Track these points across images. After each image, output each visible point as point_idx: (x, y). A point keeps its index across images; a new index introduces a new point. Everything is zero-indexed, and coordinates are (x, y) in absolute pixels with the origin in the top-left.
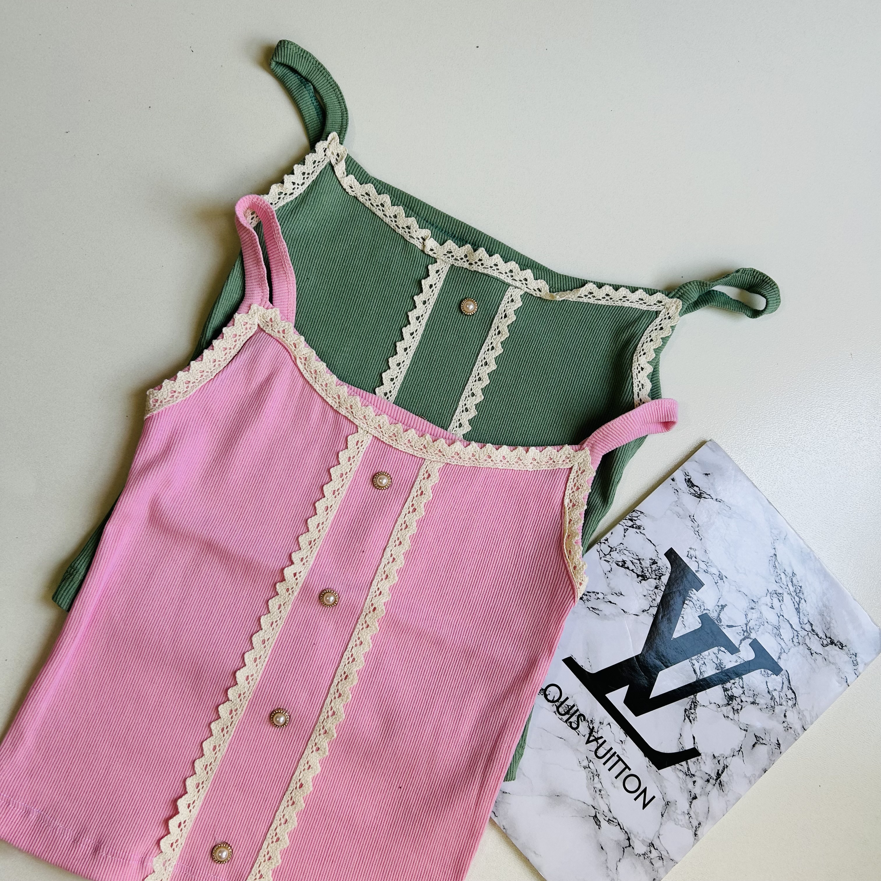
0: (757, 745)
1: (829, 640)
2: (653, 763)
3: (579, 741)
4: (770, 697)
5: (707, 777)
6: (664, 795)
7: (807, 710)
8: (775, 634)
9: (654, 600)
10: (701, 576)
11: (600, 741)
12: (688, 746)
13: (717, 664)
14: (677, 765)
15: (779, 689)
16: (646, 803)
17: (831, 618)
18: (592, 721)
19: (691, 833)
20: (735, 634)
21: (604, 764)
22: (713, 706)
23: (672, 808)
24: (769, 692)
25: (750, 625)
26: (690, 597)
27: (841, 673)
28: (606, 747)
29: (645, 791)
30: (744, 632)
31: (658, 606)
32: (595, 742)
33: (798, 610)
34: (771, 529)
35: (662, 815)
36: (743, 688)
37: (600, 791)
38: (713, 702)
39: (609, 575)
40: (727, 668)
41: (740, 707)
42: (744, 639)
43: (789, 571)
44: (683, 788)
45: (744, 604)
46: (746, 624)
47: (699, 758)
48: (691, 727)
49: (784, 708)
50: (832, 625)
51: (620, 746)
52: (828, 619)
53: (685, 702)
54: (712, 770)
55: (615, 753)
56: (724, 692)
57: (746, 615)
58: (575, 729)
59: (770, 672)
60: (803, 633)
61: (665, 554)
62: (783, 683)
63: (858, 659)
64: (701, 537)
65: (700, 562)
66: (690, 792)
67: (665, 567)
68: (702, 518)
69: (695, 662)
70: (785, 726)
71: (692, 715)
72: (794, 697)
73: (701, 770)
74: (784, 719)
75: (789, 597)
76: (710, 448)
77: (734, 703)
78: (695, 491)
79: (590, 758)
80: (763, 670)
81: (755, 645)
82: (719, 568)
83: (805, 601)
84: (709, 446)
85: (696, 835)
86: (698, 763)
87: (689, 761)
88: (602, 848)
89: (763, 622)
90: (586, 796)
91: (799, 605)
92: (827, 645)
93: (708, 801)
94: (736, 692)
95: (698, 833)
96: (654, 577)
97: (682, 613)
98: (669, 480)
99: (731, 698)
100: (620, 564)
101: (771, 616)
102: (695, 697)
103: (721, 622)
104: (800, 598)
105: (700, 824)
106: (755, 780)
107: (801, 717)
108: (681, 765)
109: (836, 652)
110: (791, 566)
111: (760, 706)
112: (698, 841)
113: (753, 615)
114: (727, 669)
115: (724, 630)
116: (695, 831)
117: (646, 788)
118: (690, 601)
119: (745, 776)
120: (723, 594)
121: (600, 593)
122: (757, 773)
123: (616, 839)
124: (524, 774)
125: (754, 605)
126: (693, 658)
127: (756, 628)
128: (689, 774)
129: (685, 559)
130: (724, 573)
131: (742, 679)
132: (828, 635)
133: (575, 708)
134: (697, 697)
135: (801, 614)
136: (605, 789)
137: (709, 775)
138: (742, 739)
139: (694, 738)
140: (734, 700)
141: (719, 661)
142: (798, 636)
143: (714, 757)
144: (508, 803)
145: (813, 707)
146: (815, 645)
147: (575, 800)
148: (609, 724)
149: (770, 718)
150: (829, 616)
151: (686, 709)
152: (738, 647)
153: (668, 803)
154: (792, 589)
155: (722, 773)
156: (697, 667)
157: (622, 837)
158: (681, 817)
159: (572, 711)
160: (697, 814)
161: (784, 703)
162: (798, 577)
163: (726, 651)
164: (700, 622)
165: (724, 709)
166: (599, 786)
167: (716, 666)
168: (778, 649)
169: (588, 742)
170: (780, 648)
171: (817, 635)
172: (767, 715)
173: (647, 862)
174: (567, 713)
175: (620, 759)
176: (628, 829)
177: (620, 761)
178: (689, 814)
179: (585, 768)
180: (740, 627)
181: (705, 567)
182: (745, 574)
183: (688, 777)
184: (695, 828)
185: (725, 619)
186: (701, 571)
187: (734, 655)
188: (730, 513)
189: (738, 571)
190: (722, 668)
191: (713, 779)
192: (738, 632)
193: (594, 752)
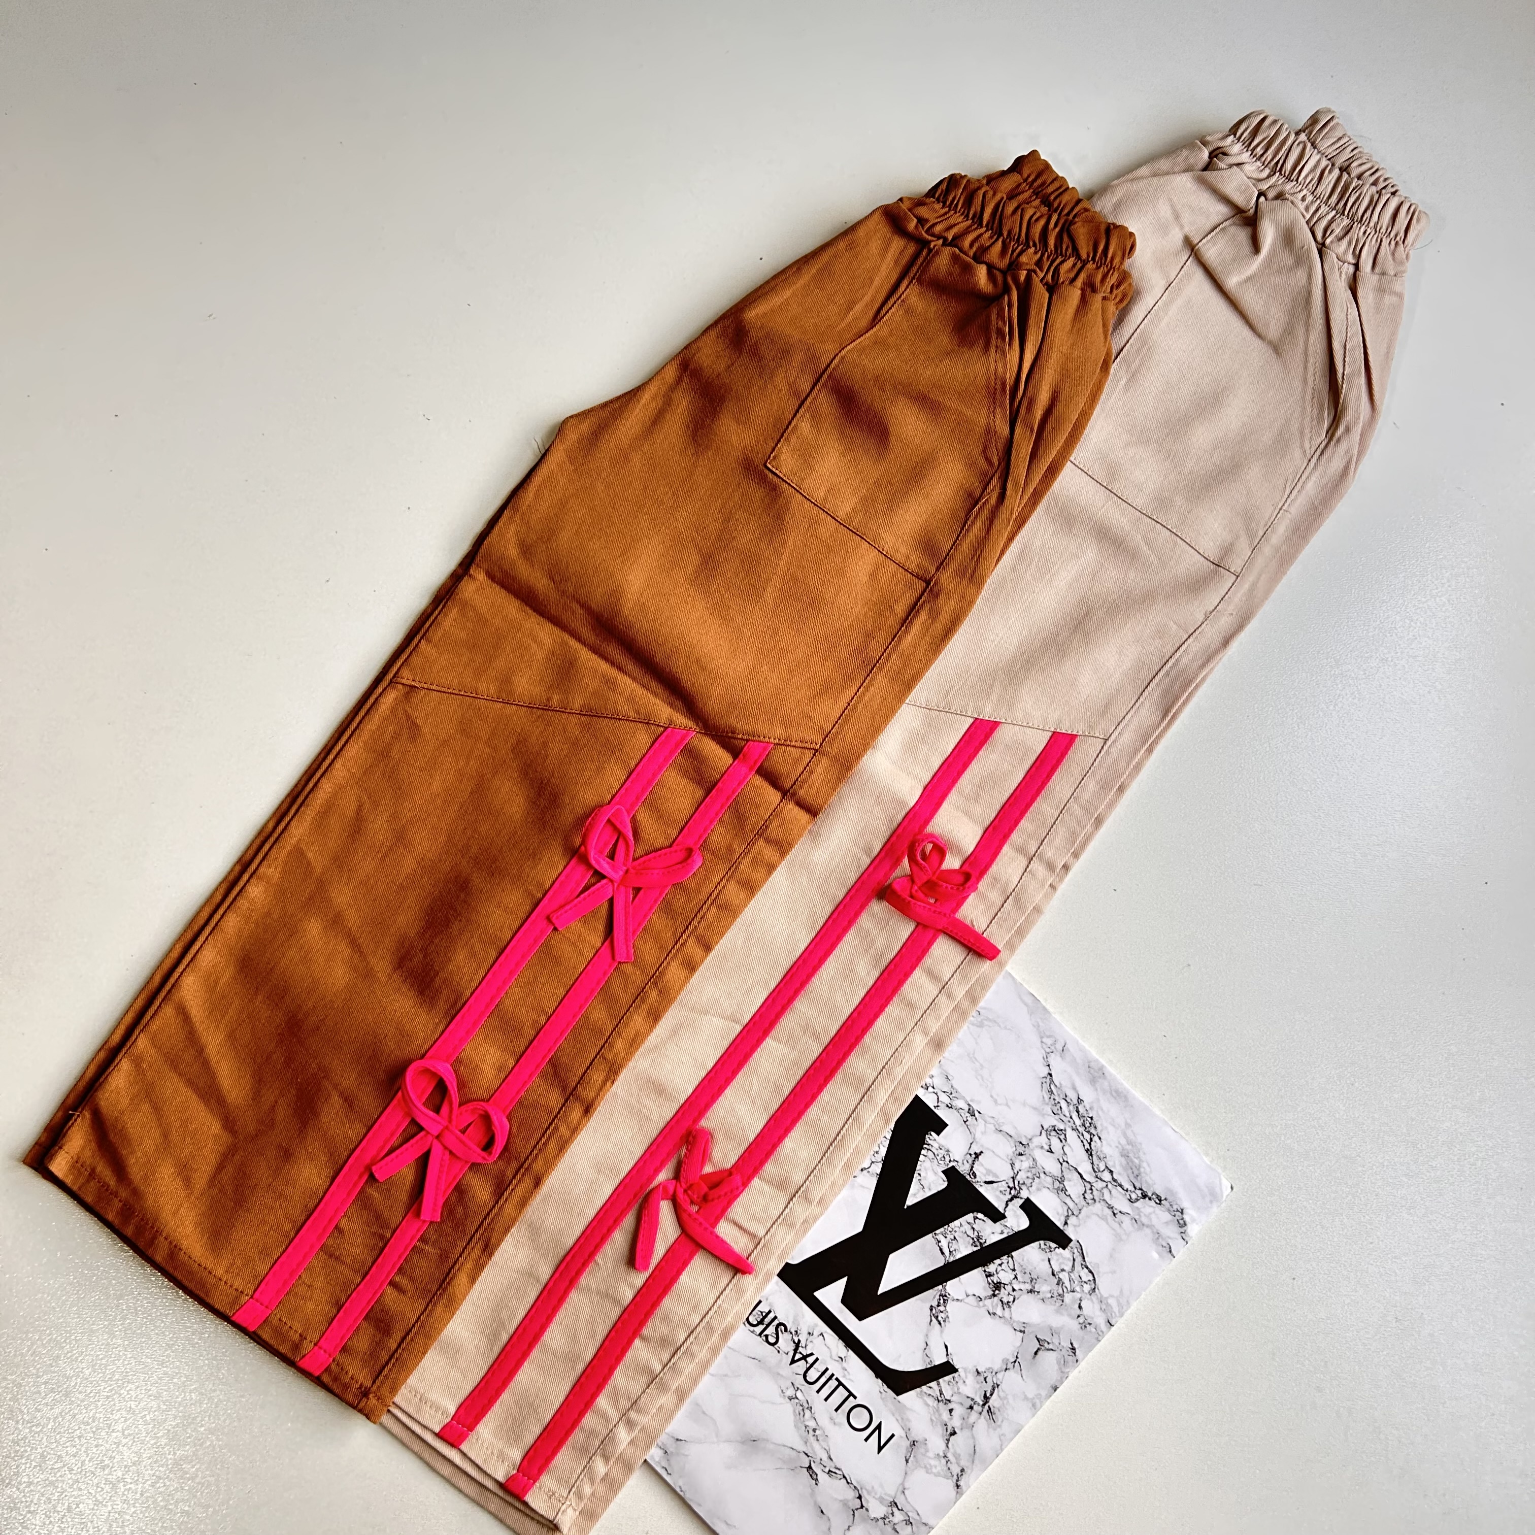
0: (1040, 1353)
1: (1139, 1193)
2: (889, 1387)
3: (781, 1361)
4: (1056, 1281)
5: (970, 1403)
6: (907, 1431)
7: (1112, 1296)
8: (1058, 1189)
9: (877, 1152)
10: (941, 1113)
11: (810, 1360)
12: (939, 1359)
13: (973, 1239)
14: (924, 1388)
15: (1068, 1268)
16: (882, 1444)
17: (1141, 1161)
18: (796, 1332)
19: (951, 1484)
20: (998, 1193)
21: (818, 1391)
22: (972, 1300)
23: (920, 1449)
24: (1053, 1274)
25: (1018, 1178)
26: (928, 1144)
27: (1160, 1240)
28: (820, 1367)
29: (879, 1427)
30: (1011, 1189)
31: (883, 1161)
32: (803, 1362)
33: (1089, 1152)
34: (1042, 1038)
35: (907, 1461)
36: (1014, 1270)
37: (814, 1430)
38: (970, 1293)
40: (988, 1242)
41: (1011, 1299)
42: (1011, 1200)
43: (1072, 1096)
44: (935, 1420)
45: (1008, 1149)
46: (1013, 1178)
47: (956, 1375)
48: (942, 1332)
49: (1078, 1295)
50: (1142, 1170)
51: (840, 1367)
52: (1137, 1161)
53: (930, 1296)
54: (976, 1393)
55: (833, 1375)
56: (987, 1276)
57: (1012, 1165)
58: (773, 1344)
59: (1053, 1245)
60: (1099, 1185)
62: (1074, 1260)
63: (1185, 1216)
65: (940, 1094)
66: (946, 1425)
69: (940, 1237)
70: (1081, 1321)
71: (942, 1314)
72: (1091, 1278)
73: (959, 1393)
74: (1078, 1312)
75: (1075, 1134)
77: (1003, 1294)
79: (796, 1385)
80: (1042, 1242)
81: (1028, 1207)
82: (968, 1099)
83: (1100, 1138)
85: (958, 1486)
86: (954, 1382)
87: (941, 1380)
88: (822, 1512)
89: (1037, 1173)
90: (794, 1438)
91: (1090, 1144)
92: (1137, 1200)
93: (973, 1437)
94: (1005, 1276)
95: (961, 1483)
97: (918, 1168)
99: (998, 1286)
101: (1050, 1164)
102: (944, 1287)
103: (975, 1177)
104: (1091, 1134)
105: (962, 1470)
106: (1041, 1402)
107: (1104, 1307)
108: (930, 1387)
109: (1151, 1210)
110: (1074, 1088)
111: (1041, 1296)
112: (962, 1494)
113: (1023, 1164)
114: (989, 1245)
115: (981, 1190)
116: (957, 1481)
117: (880, 1424)
118: (929, 1150)
119: (1026, 1398)
120: (976, 1136)
122: (1044, 1393)
123: (841, 1498)
124: (704, 1413)
125: (1023, 1148)
126: (937, 1232)
127: (1028, 1182)
128: (941, 1399)
130: (975, 1107)
131: (1012, 1257)
132: (1138, 1185)
133: (771, 1316)
134: (947, 1288)
135: (1095, 1158)
136: (821, 1428)
137: (972, 1399)
138: (1018, 1343)
139: (946, 1347)
140: (1002, 1289)
141: (976, 1233)
142: (1091, 1189)
143: (978, 1373)
144: (684, 1455)
145: (1121, 1291)
146: (1120, 1202)
147: (779, 1445)
148: (822, 1334)
149: (1057, 1311)
150: (1138, 1158)
151: (932, 1306)
152: (1002, 1211)
153: (914, 1443)
154: (1078, 1122)
155: (991, 1395)
156: (944, 1243)
157: (851, 1494)
158: (933, 1462)
159: (767, 1320)
160: (957, 1457)
161: (1078, 1289)
162: (1087, 1102)
163: (985, 1218)
164: (945, 1179)
165: (988, 1302)
166: (812, 1424)
167: (971, 1241)
168: (1063, 1211)
169: (793, 1361)
170: (1066, 1208)
171: (1121, 1186)
172: (1053, 1308)
173: (889, 1528)
174: (761, 1322)
175: (840, 1383)
176: (858, 1482)
177: (841, 1387)
178: (945, 1457)
179: (790, 1399)
180: (1004, 1183)
181: (947, 1101)
182: (1007, 1105)
183: (941, 1403)
184: (955, 1477)
185: (982, 1172)
186: (942, 1106)
187: (998, 1223)
188: (979, 1020)
189: (996, 1102)
190: (981, 1244)
191: (979, 1404)
192: (1002, 1189)
193: (802, 1377)
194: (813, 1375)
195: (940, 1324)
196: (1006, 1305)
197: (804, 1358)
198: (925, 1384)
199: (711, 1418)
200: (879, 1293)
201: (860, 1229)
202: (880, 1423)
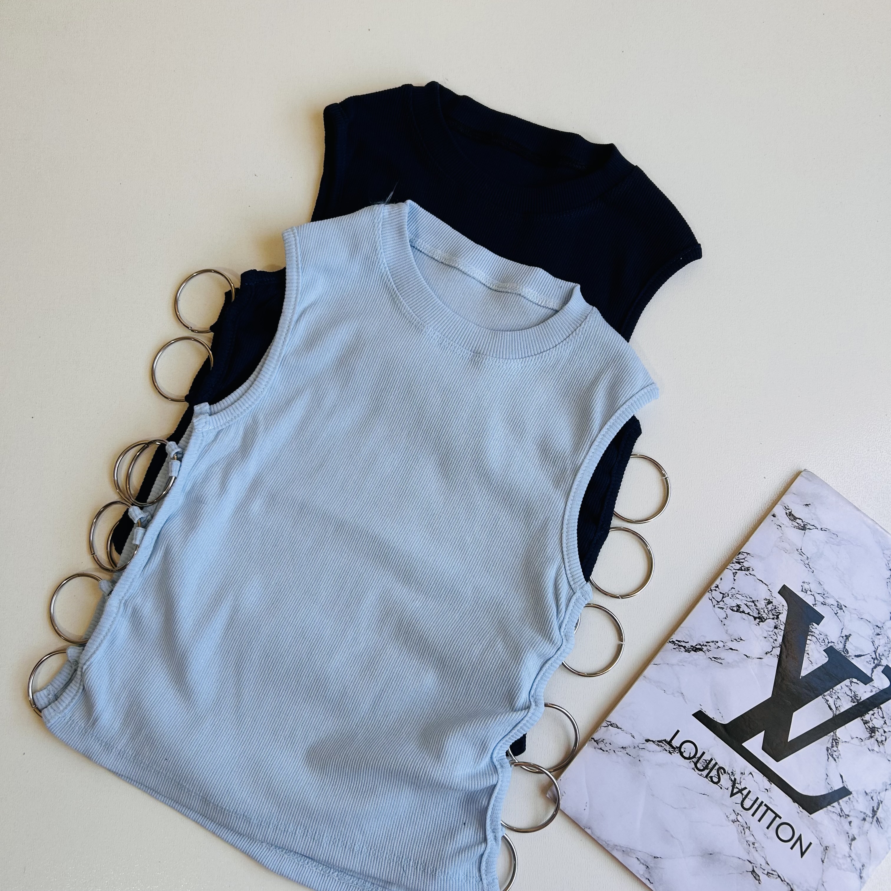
2: (803, 808)
3: (723, 795)
5: (863, 816)
6: (820, 840)
9: (776, 640)
10: (819, 608)
11: (745, 792)
12: (837, 785)
13: (851, 697)
14: (829, 807)
16: (803, 850)
18: (732, 773)
19: (856, 876)
20: (865, 663)
21: (753, 815)
22: (856, 741)
23: (831, 853)
25: (878, 651)
26: (812, 632)
28: (752, 797)
29: (800, 838)
30: (874, 660)
31: (781, 646)
32: (740, 794)
34: (883, 550)
35: (823, 862)
36: (883, 718)
37: (753, 844)
38: (854, 736)
39: (725, 621)
40: (862, 699)
41: (884, 739)
42: (875, 667)
44: (839, 829)
45: (868, 631)
46: (875, 651)
47: (851, 796)
48: (837, 766)
51: (767, 795)
53: (825, 741)
54: (866, 809)
55: (762, 802)
56: (864, 724)
57: (873, 642)
58: (716, 783)
61: (779, 593)
64: (813, 569)
65: (816, 595)
66: (848, 833)
67: (781, 605)
68: (810, 550)
69: (828, 698)
71: (835, 753)
73: (854, 809)
76: (806, 478)
77: (878, 735)
78: (798, 523)
79: (737, 812)
82: (837, 598)
84: (805, 476)
85: (861, 877)
86: (850, 802)
87: (840, 801)
90: (740, 850)
93: (868, 841)
94: (877, 722)
95: (863, 875)
96: (772, 617)
97: (806, 649)
98: (770, 517)
99: (873, 730)
100: (735, 610)
102: (835, 733)
103: (848, 653)
105: (863, 866)
108: (833, 807)
112: (865, 883)
113: (881, 641)
114: (863, 701)
115: (852, 661)
116: (860, 873)
118: (812, 636)
120: (845, 624)
121: (719, 642)
124: (672, 836)
125: (879, 629)
126: (825, 694)
127: (886, 654)
128: (842, 815)
129: (801, 595)
130: (842, 603)
131: (881, 708)
133: (713, 762)
134: (837, 734)
136: (758, 842)
137: (865, 813)
139: (841, 776)
140: (877, 732)
141: (853, 693)
143: (866, 794)
144: (661, 868)
147: (729, 856)
148: (751, 773)
151: (827, 748)
152: (870, 676)
153: (826, 848)
155: (878, 809)
156: (831, 702)
157: (785, 889)
158: (841, 861)
159: (710, 766)
160: (858, 856)
163: (858, 682)
164: (827, 656)
165: (868, 742)
166: (751, 839)
167: (850, 699)
169: (732, 795)
174: (706, 768)
175: (768, 808)
176: (789, 880)
177: (769, 811)
178: (850, 856)
179: (733, 822)
180: (868, 656)
181: (822, 600)
182: (864, 600)
183: (842, 818)
184: (859, 871)
185: (852, 648)
186: (819, 604)
187: (868, 685)
188: (838, 541)
189: (856, 598)
190: (857, 700)
191: (869, 817)
192: (868, 660)
193: (740, 805)
194: (748, 803)
195: (835, 760)
196: (880, 743)
197: (740, 791)
198: (830, 805)
199: (678, 839)
200: (789, 741)
201: (770, 696)
202: (801, 835)
